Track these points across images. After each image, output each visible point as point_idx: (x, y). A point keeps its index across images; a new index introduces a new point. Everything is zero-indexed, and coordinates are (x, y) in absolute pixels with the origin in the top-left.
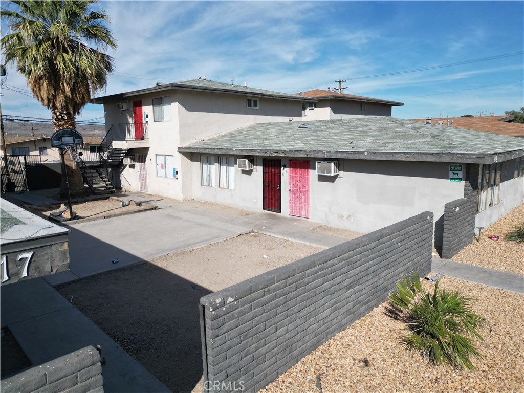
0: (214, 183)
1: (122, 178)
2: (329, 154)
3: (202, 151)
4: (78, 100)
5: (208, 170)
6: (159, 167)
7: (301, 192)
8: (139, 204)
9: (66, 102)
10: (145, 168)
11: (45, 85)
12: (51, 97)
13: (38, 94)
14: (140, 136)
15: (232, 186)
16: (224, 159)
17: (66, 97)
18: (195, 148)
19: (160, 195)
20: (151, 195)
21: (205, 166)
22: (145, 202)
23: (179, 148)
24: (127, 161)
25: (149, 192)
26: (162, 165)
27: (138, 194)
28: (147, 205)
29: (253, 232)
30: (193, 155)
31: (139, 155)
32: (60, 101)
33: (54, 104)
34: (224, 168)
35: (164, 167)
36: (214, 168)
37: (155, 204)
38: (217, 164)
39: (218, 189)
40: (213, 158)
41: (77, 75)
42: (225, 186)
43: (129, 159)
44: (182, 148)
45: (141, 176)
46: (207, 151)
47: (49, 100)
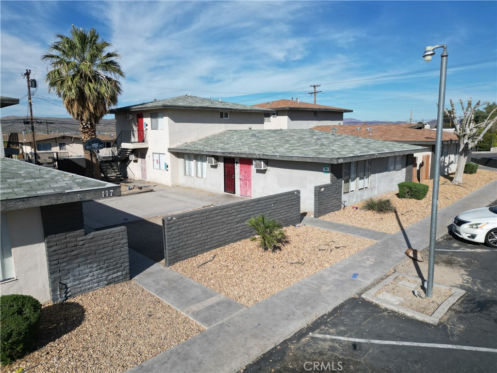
0: (193, 174)
1: (128, 169)
2: (259, 156)
3: (184, 152)
4: (98, 115)
5: (189, 165)
6: (155, 162)
7: (247, 179)
8: (141, 188)
9: (90, 116)
10: (145, 162)
11: (76, 105)
12: (79, 113)
13: (71, 110)
14: (142, 139)
15: (205, 176)
16: (200, 156)
17: (90, 112)
18: (180, 150)
19: (156, 182)
20: (149, 182)
21: (187, 162)
22: (145, 187)
23: (169, 149)
24: (132, 157)
25: (148, 180)
26: (157, 160)
27: (139, 181)
28: (145, 189)
29: (213, 205)
30: (178, 154)
31: (141, 153)
32: (86, 115)
33: (82, 117)
34: (199, 163)
35: (158, 162)
36: (193, 163)
37: (151, 188)
38: (195, 161)
39: (195, 177)
40: (192, 156)
41: (98, 98)
42: (200, 176)
43: (133, 156)
44: (171, 149)
45: (142, 169)
46: (187, 152)
47: (78, 115)
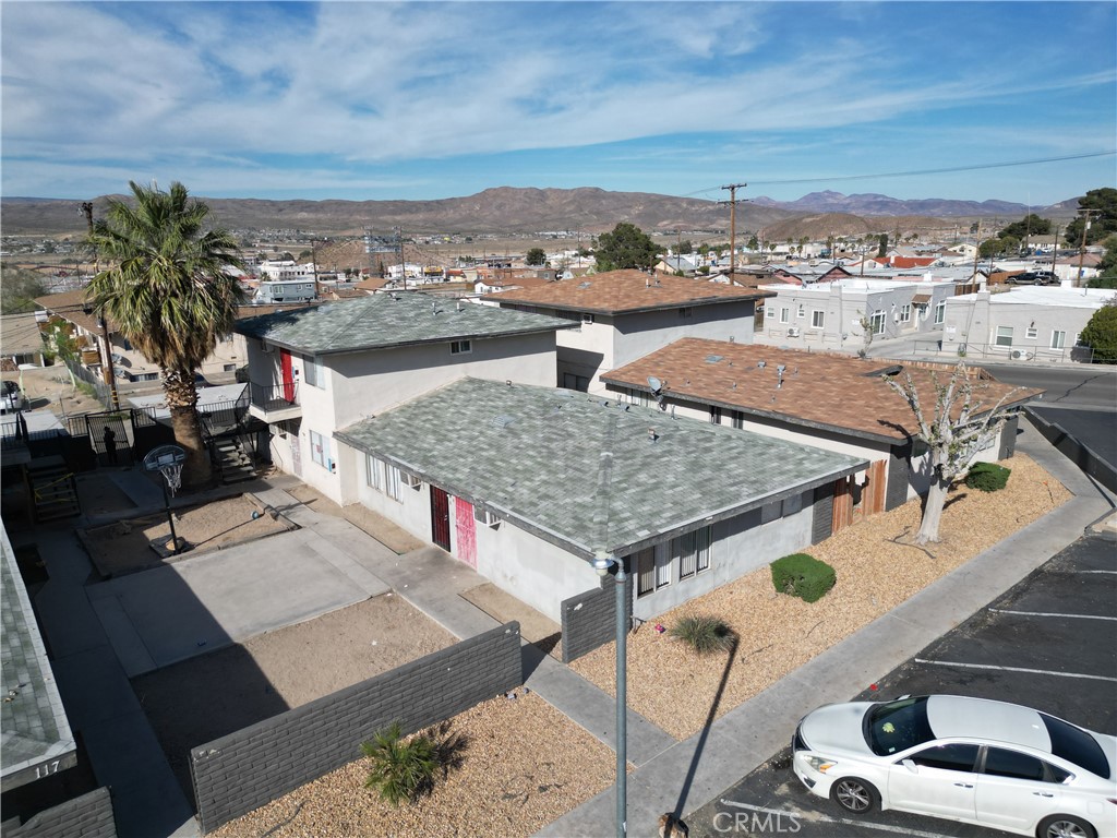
0: (382, 487)
1: (271, 447)
3: (359, 448)
5: (375, 467)
6: (315, 448)
7: (468, 531)
8: (276, 516)
9: (179, 360)
10: (298, 443)
12: (157, 354)
14: (291, 399)
15: (400, 497)
18: (352, 441)
19: (317, 489)
20: (305, 486)
21: (371, 460)
22: (289, 507)
23: (334, 434)
25: (304, 479)
26: (318, 446)
27: (289, 480)
28: (283, 520)
29: (391, 591)
31: (291, 426)
32: (170, 359)
33: (163, 361)
34: (392, 469)
35: (319, 450)
38: (382, 462)
39: (386, 495)
41: (190, 329)
42: (394, 496)
43: (276, 427)
44: (337, 433)
45: (294, 454)
